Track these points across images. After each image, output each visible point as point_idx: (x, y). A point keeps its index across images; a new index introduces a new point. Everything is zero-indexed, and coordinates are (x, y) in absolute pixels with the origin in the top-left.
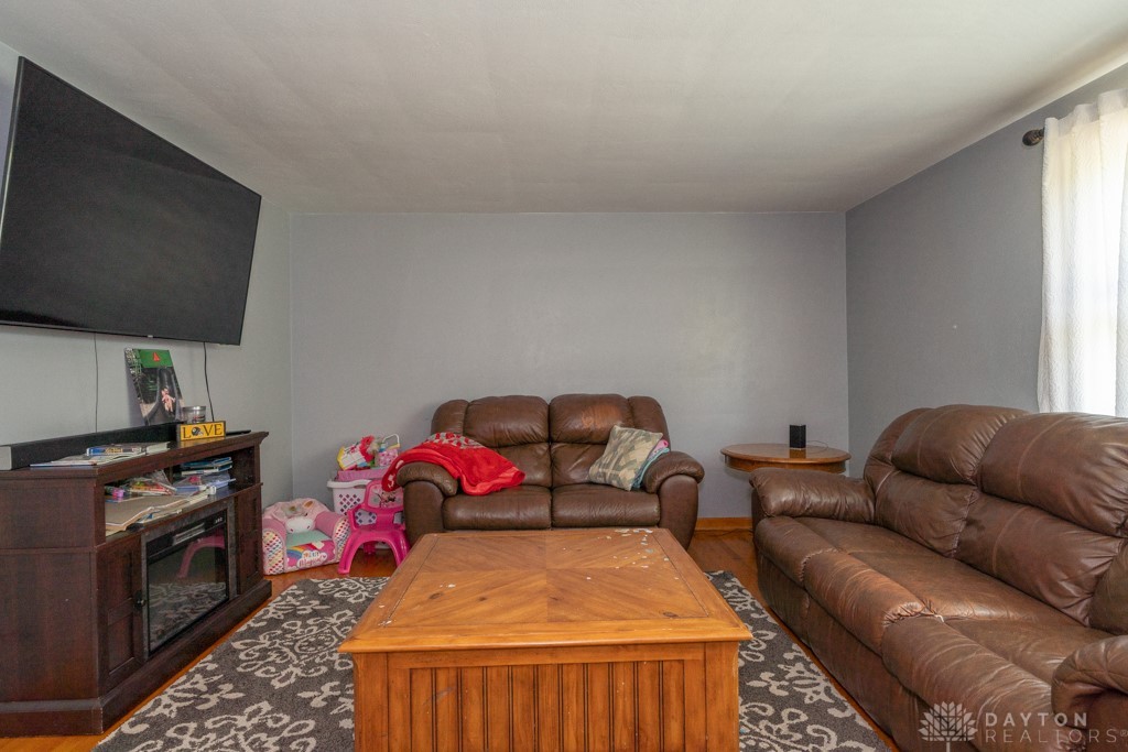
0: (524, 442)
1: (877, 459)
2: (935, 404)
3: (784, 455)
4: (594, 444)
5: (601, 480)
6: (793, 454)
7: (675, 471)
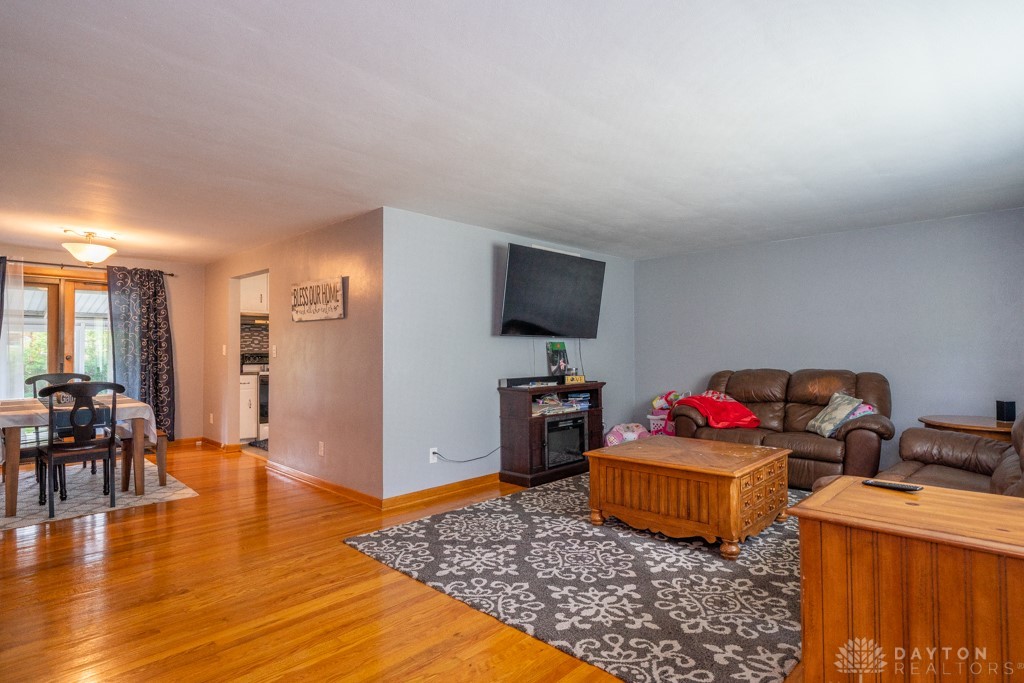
0: (766, 401)
4: (818, 405)
5: (812, 429)
6: (1000, 425)
7: (857, 425)
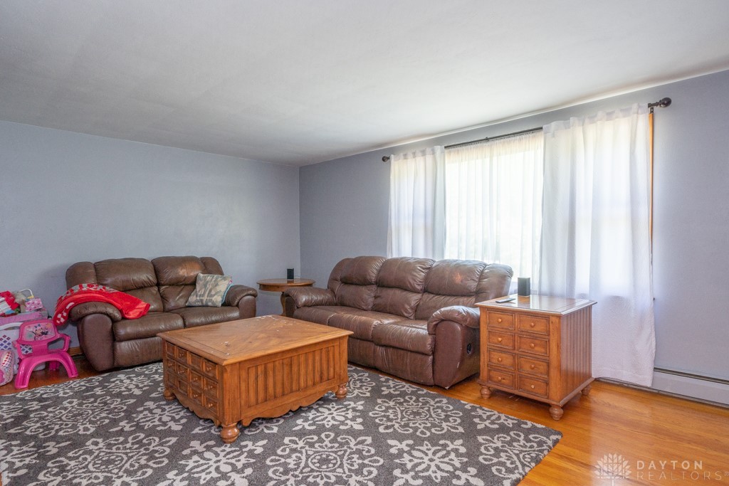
0: (142, 287)
1: (333, 279)
2: (353, 256)
3: (285, 282)
4: (186, 285)
6: (288, 282)
7: (246, 293)
